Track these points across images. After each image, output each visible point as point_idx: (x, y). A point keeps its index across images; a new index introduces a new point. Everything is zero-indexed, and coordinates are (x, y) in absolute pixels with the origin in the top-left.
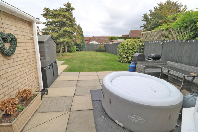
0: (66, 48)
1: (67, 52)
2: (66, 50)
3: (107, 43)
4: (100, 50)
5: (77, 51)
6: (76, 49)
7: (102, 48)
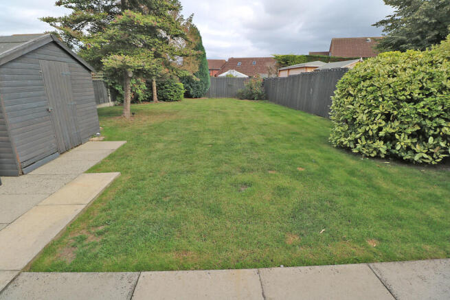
0: (155, 88)
1: (159, 100)
2: (155, 94)
3: (270, 74)
4: (251, 96)
5: (187, 95)
6: (183, 91)
7: (258, 90)
